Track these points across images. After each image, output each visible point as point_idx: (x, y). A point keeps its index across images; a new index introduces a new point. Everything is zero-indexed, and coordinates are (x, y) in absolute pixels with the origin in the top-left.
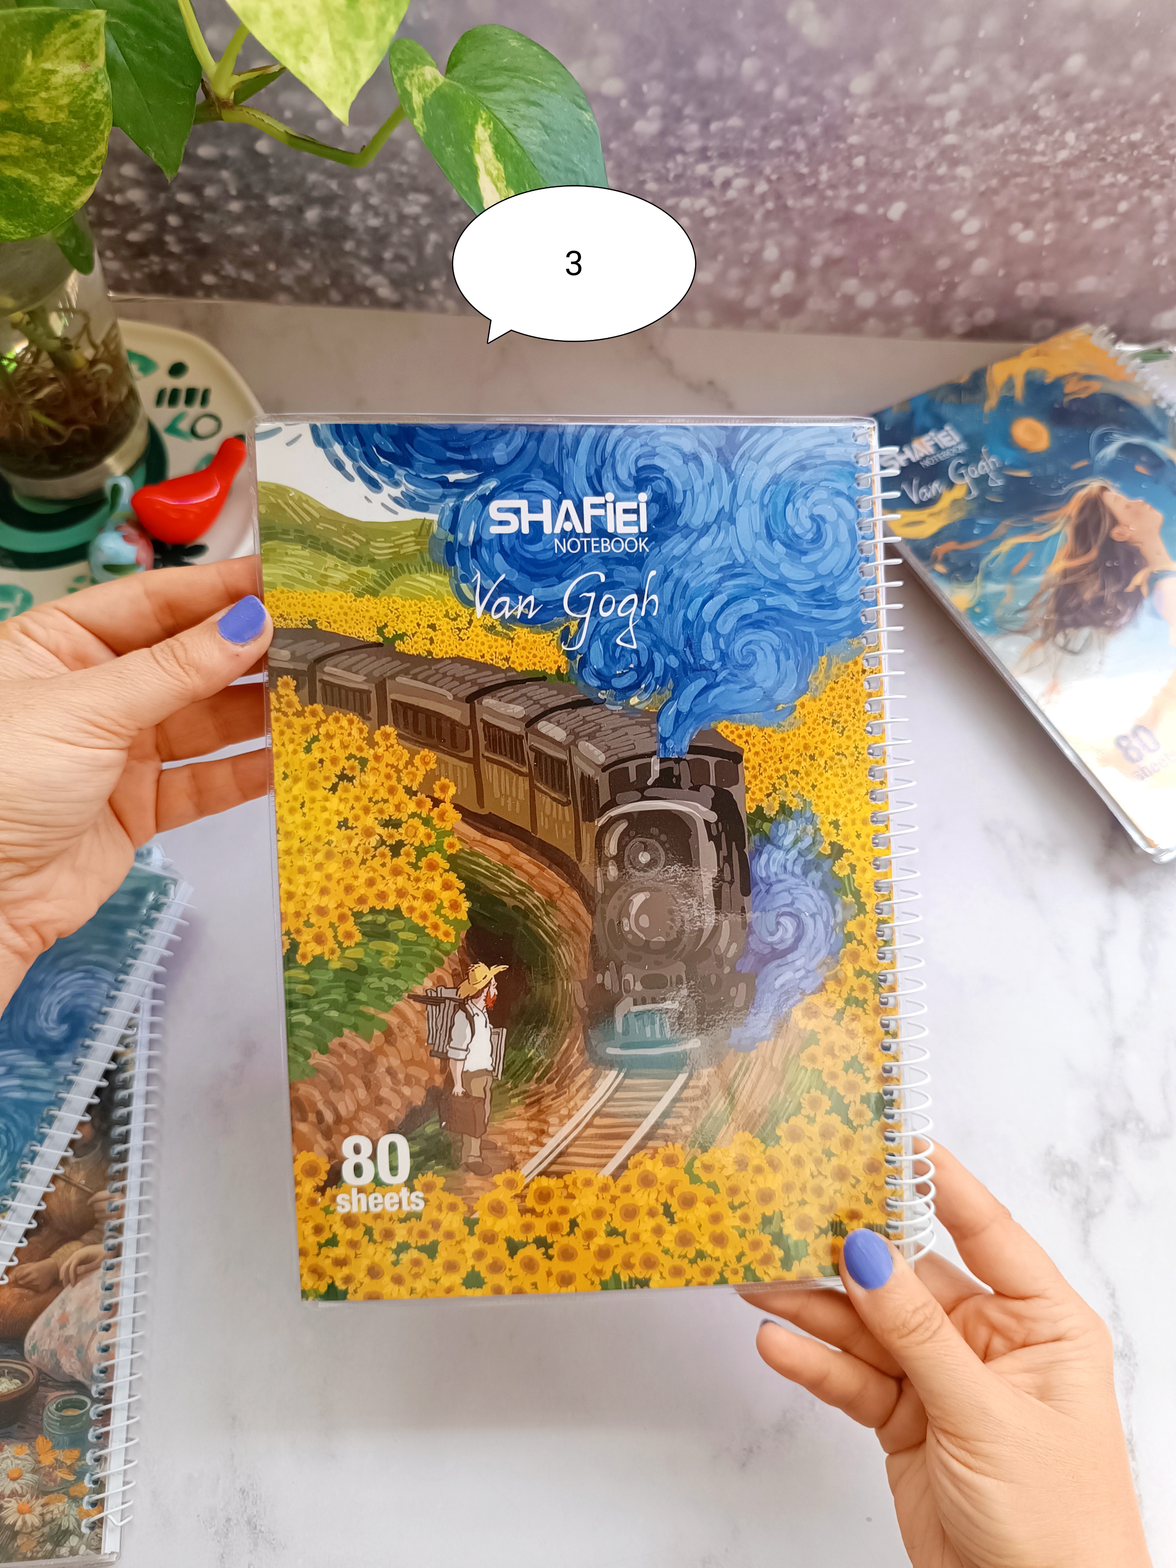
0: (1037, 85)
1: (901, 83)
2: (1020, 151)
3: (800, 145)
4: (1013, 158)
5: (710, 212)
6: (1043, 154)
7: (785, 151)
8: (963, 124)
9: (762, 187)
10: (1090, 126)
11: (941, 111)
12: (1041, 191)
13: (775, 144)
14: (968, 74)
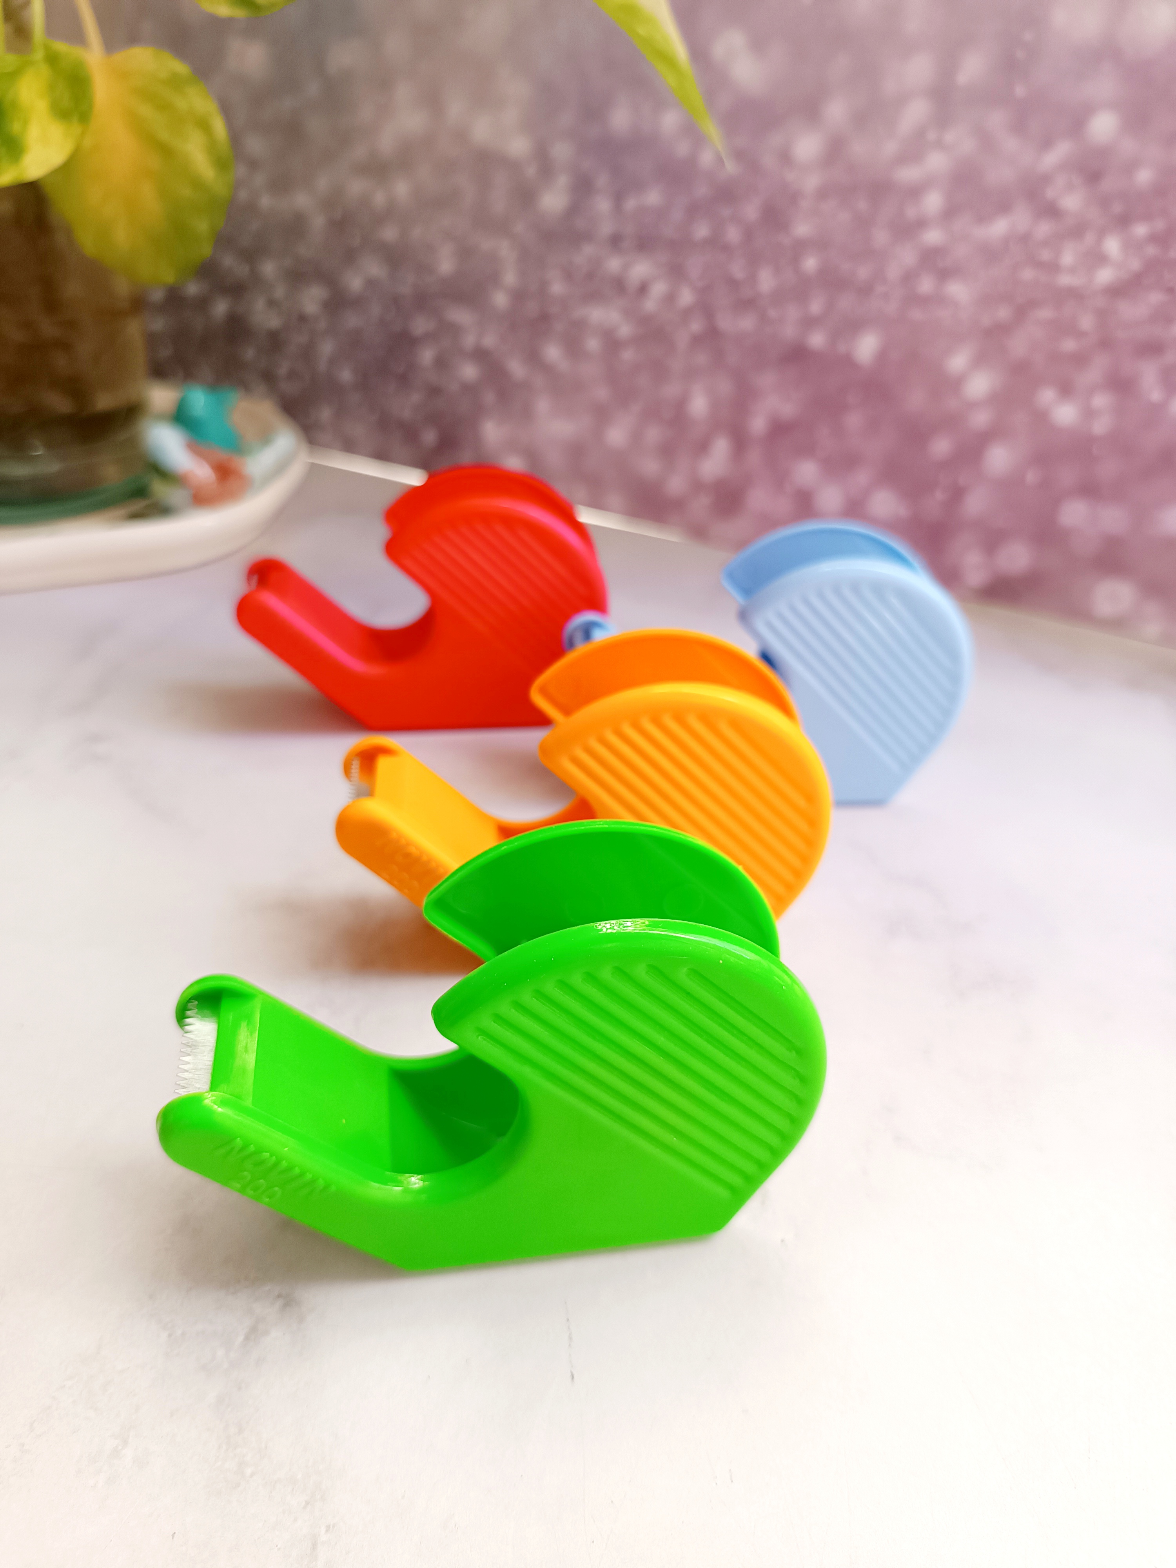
0: (1052, 159)
1: (859, 149)
2: (1039, 265)
3: (733, 234)
4: (1028, 274)
5: (625, 330)
6: (1072, 270)
7: (715, 242)
8: (949, 213)
9: (686, 297)
10: (1141, 230)
11: (915, 192)
12: (1080, 334)
13: (702, 231)
14: (949, 137)
